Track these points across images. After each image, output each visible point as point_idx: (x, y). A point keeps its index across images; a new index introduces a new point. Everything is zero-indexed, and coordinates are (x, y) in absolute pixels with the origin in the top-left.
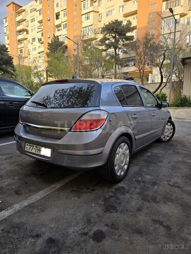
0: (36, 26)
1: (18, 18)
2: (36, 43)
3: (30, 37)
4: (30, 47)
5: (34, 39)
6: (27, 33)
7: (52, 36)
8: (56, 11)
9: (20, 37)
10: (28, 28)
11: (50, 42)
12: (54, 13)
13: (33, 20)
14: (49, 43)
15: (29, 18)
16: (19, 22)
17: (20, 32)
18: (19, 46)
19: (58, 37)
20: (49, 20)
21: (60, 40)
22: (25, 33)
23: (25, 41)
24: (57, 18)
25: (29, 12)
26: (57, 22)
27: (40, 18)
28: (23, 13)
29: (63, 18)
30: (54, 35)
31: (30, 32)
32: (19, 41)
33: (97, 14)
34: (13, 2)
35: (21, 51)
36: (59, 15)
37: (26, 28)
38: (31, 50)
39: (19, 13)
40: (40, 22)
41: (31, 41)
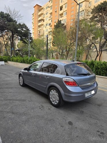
0: (49, 17)
1: (40, 13)
2: (48, 27)
3: (45, 23)
4: (44, 29)
5: (47, 24)
6: (44, 21)
7: (57, 21)
8: (60, 6)
9: (40, 24)
10: (44, 18)
13: (46, 14)
14: (55, 25)
16: (40, 16)
17: (40, 21)
18: (39, 29)
19: (60, 21)
20: (56, 12)
21: (62, 23)
22: (42, 21)
23: (42, 26)
24: (61, 9)
25: (45, 9)
26: (61, 12)
27: (51, 11)
28: (42, 10)
29: (64, 9)
32: (39, 26)
34: (37, 5)
35: (40, 32)
37: (43, 18)
38: (45, 31)
39: (40, 10)
40: (51, 14)
41: (45, 26)
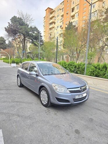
0: (60, 19)
1: (51, 16)
2: (59, 29)
3: (56, 26)
5: (58, 27)
7: (68, 23)
8: (72, 7)
9: (51, 26)
10: (55, 21)
13: (58, 16)
14: (66, 27)
15: (56, 15)
16: (51, 18)
17: (51, 24)
18: (50, 32)
19: (72, 22)
20: (67, 14)
21: (73, 25)
22: (54, 24)
23: (53, 29)
24: (73, 11)
25: (57, 11)
26: (72, 14)
27: (62, 13)
28: (54, 13)
31: (56, 23)
32: (50, 29)
33: (102, 2)
34: (48, 8)
35: (51, 35)
36: (74, 9)
37: (54, 21)
38: (56, 33)
39: (51, 13)
40: (62, 16)
41: (56, 28)
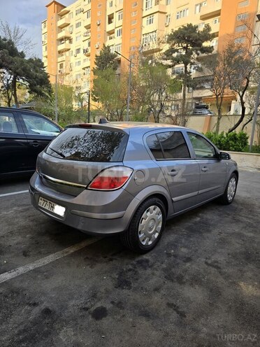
0: (82, 33)
1: (60, 23)
2: (81, 55)
3: (73, 47)
4: (73, 60)
5: (78, 50)
6: (71, 42)
7: (101, 47)
8: (109, 13)
9: (61, 47)
10: (71, 35)
11: (98, 54)
12: (105, 14)
13: (78, 25)
14: (96, 56)
15: (73, 22)
16: (61, 28)
17: (62, 40)
18: (60, 59)
19: (109, 47)
20: (99, 25)
21: (111, 52)
22: (68, 42)
23: (67, 53)
24: (110, 22)
25: (74, 13)
26: (109, 27)
27: (88, 22)
28: (67, 16)
29: (117, 22)
30: (104, 45)
31: (74, 41)
32: (60, 52)
33: (164, 15)
34: (54, 2)
35: (61, 66)
36: (113, 18)
37: (68, 35)
38: (74, 65)
39: (61, 16)
40: (88, 27)
41: (74, 53)
